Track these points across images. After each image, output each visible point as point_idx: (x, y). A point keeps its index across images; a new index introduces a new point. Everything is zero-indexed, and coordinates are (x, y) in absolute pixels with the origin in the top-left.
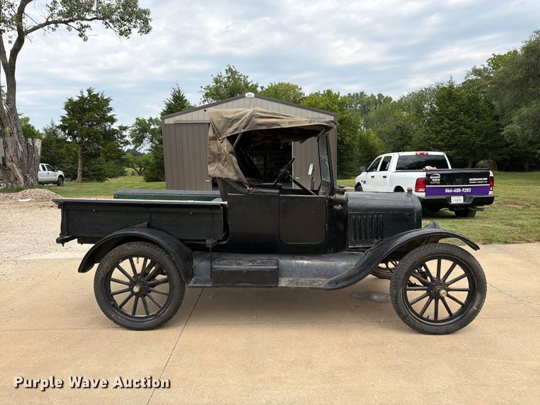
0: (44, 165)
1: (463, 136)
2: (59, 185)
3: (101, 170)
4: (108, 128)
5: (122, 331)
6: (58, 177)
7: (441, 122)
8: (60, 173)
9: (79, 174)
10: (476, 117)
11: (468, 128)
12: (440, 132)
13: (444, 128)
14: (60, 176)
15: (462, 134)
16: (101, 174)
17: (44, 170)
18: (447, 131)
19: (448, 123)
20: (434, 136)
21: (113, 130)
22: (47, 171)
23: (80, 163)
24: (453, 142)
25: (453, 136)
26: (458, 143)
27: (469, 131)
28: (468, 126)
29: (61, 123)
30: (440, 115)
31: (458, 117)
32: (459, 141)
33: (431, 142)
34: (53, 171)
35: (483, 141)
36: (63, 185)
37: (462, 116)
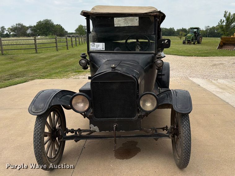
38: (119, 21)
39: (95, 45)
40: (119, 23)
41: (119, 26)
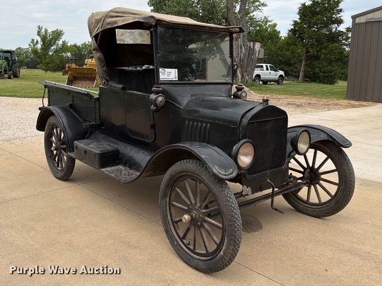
0: (268, 65)
2: (278, 84)
3: (331, 72)
4: (334, 30)
6: (278, 76)
8: (281, 73)
9: (301, 74)
14: (281, 76)
16: (331, 76)
17: (267, 69)
21: (340, 32)
22: (269, 71)
23: (303, 64)
29: (293, 27)
34: (275, 71)
36: (282, 84)
38: (122, 34)
39: (166, 73)
40: (122, 38)
41: (122, 43)
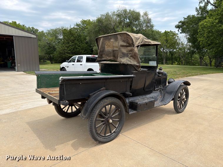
1: (78, 49)
5: (102, 145)
7: (68, 43)
10: (81, 42)
11: (79, 47)
12: (69, 47)
13: (70, 46)
15: (77, 48)
18: (71, 47)
19: (71, 44)
20: (66, 48)
24: (74, 51)
25: (74, 49)
26: (76, 52)
27: (79, 48)
28: (78, 46)
30: (68, 40)
31: (75, 42)
32: (75, 51)
33: (66, 51)
35: (84, 52)
37: (76, 42)
